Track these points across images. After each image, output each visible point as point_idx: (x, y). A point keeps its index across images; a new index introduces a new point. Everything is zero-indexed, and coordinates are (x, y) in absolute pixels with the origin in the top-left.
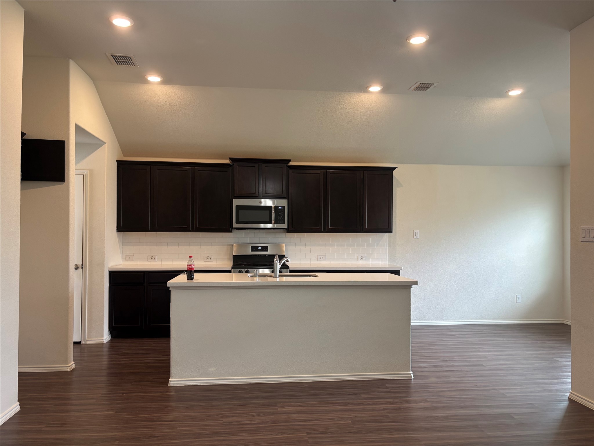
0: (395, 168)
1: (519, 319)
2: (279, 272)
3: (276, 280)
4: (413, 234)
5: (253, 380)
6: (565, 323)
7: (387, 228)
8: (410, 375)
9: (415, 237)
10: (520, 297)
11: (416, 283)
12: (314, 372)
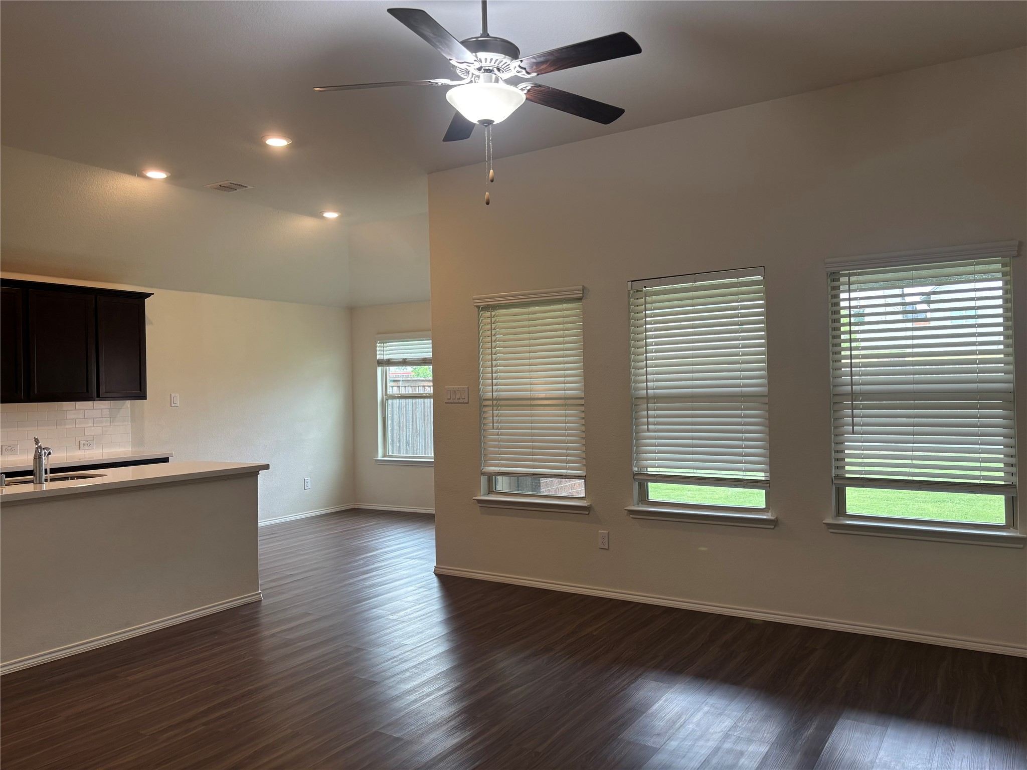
0: (149, 295)
1: (312, 510)
2: (45, 474)
3: (41, 487)
4: (170, 400)
5: (26, 662)
6: (357, 507)
7: (140, 393)
8: (259, 596)
9: (173, 405)
10: (309, 481)
11: (266, 467)
12: (127, 625)
